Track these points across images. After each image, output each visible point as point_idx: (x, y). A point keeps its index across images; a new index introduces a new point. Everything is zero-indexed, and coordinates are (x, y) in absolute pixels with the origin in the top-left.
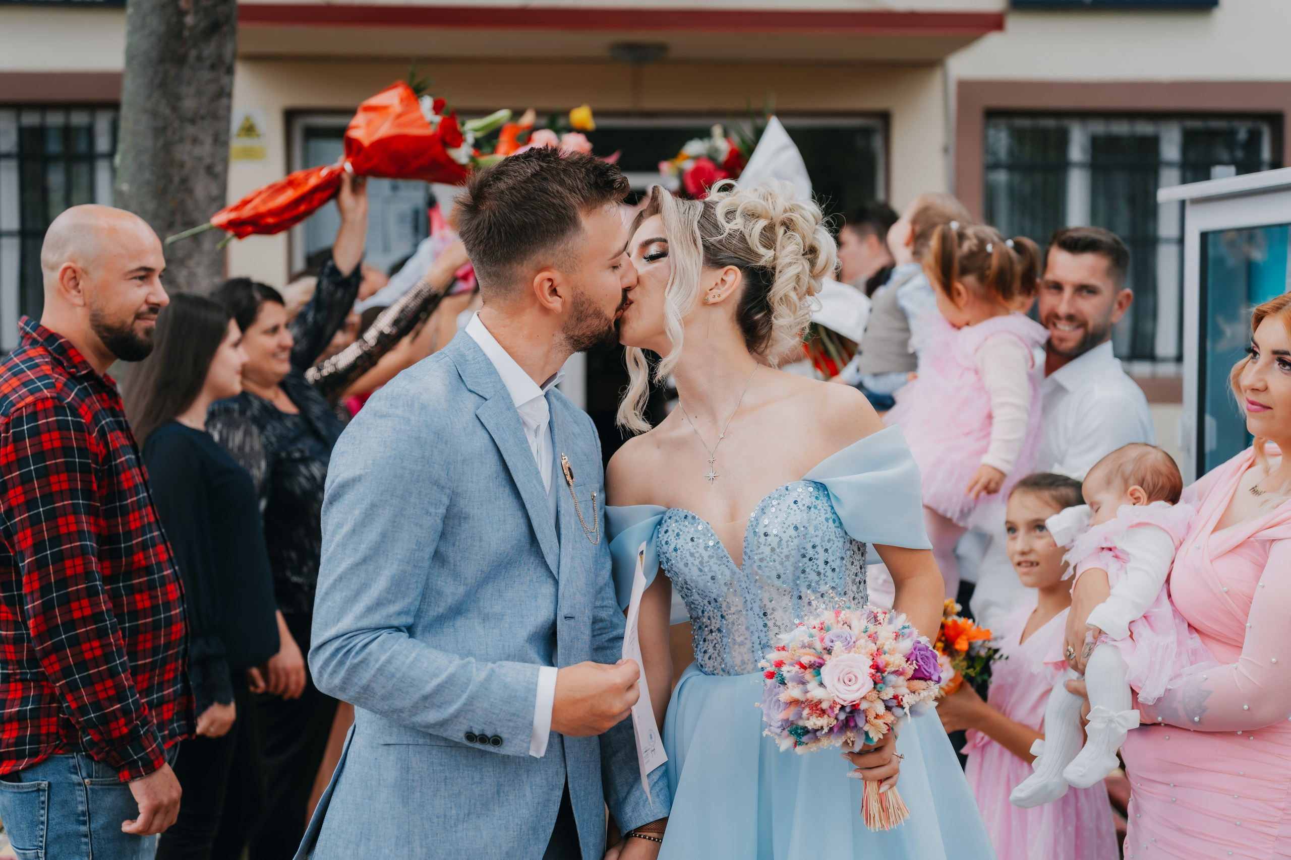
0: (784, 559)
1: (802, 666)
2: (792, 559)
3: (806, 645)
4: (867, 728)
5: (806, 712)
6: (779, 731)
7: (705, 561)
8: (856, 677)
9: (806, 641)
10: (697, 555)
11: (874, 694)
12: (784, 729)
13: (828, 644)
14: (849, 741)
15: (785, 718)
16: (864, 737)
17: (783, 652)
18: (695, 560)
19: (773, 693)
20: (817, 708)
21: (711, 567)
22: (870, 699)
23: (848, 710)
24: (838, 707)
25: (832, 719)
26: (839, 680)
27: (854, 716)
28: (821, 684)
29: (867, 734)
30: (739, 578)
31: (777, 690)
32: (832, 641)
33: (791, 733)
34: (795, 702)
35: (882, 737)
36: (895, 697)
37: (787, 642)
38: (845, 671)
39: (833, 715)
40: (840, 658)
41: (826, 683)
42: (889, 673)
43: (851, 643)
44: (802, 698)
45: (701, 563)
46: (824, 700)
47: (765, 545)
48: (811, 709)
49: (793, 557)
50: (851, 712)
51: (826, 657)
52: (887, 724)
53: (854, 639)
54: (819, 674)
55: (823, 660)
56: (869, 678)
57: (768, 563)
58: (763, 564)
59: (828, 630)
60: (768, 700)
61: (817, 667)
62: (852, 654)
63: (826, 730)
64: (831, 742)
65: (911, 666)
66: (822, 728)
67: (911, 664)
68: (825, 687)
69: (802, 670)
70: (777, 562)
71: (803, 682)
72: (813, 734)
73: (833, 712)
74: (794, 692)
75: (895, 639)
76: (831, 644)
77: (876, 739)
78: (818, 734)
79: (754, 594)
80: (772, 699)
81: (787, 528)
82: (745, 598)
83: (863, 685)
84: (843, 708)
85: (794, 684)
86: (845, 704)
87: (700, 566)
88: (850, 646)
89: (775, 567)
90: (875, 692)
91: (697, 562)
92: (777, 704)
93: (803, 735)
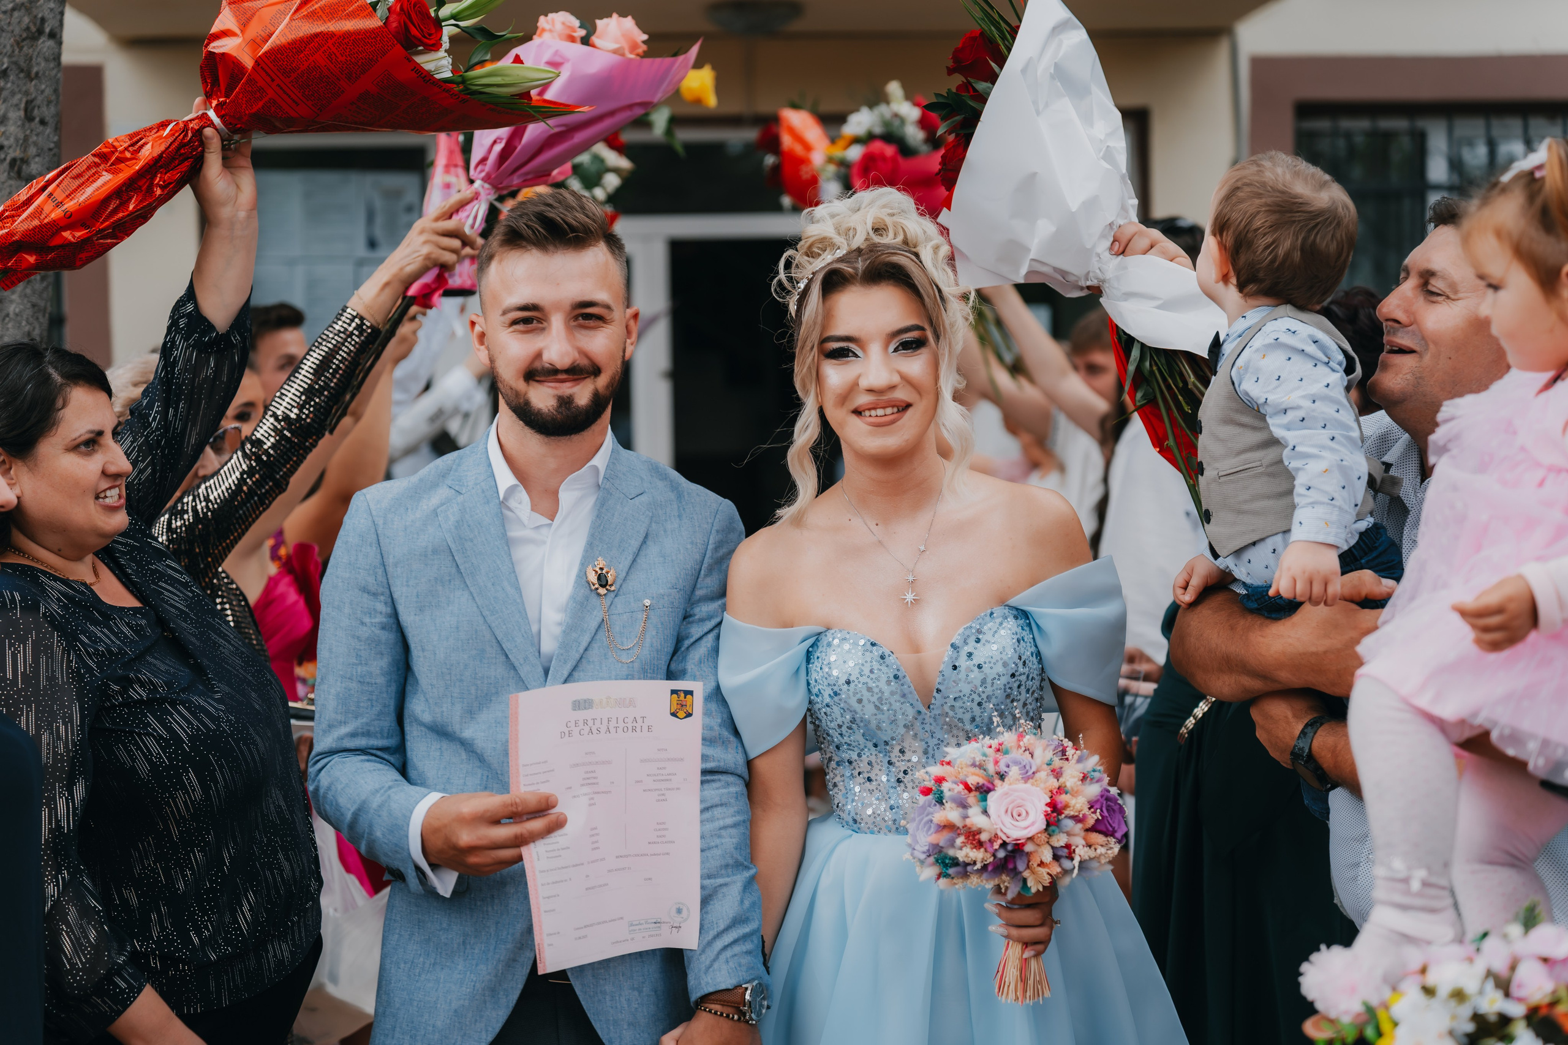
0: (985, 699)
1: (967, 787)
2: (994, 700)
3: (977, 763)
4: (1026, 874)
5: (960, 840)
6: (923, 856)
7: (884, 698)
8: (1027, 813)
9: (977, 759)
10: (876, 690)
11: (1044, 837)
12: (929, 856)
13: (1002, 768)
14: (1002, 886)
15: (935, 842)
16: (1021, 884)
17: (948, 767)
18: (872, 696)
19: (926, 813)
20: (973, 837)
21: (890, 704)
22: (1038, 842)
23: (1010, 848)
24: (1000, 842)
25: (989, 855)
26: (1007, 811)
27: (1014, 857)
28: (985, 812)
29: (1025, 881)
30: (924, 719)
31: (931, 810)
32: (1008, 766)
33: (937, 861)
34: (949, 827)
35: (1041, 889)
36: (1068, 846)
37: (955, 756)
38: (1015, 803)
39: (991, 850)
40: (1014, 787)
41: (991, 811)
42: (1066, 817)
43: (1030, 773)
44: (959, 824)
45: (880, 699)
46: (985, 831)
47: (965, 682)
48: (967, 837)
49: (996, 697)
50: (1012, 851)
51: (997, 782)
52: (1050, 875)
53: (1034, 769)
54: (985, 800)
55: (993, 785)
56: (1043, 816)
57: (964, 703)
58: (958, 704)
59: (1006, 752)
60: (917, 819)
61: (984, 791)
62: (1028, 785)
63: (978, 866)
64: (982, 881)
65: (1093, 815)
66: (975, 863)
67: (1095, 812)
68: (988, 816)
69: (966, 791)
70: (976, 703)
71: (964, 806)
72: (963, 869)
73: (992, 846)
74: (951, 814)
75: (1082, 780)
76: (1006, 769)
77: (1034, 890)
78: (969, 868)
79: (939, 739)
80: (922, 819)
81: (995, 664)
82: (927, 743)
83: (1033, 824)
84: (1004, 845)
85: (954, 805)
86: (1008, 841)
87: (877, 704)
88: (1028, 776)
89: (971, 709)
90: (1046, 834)
91: (874, 699)
92: (928, 826)
93: (950, 867)
